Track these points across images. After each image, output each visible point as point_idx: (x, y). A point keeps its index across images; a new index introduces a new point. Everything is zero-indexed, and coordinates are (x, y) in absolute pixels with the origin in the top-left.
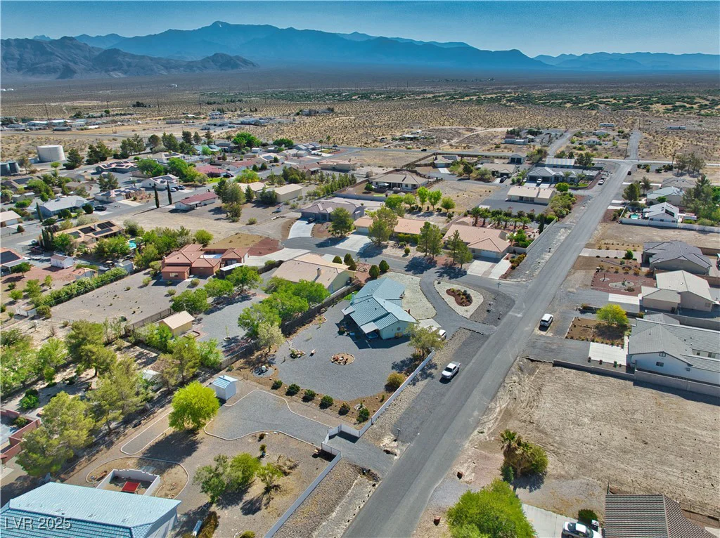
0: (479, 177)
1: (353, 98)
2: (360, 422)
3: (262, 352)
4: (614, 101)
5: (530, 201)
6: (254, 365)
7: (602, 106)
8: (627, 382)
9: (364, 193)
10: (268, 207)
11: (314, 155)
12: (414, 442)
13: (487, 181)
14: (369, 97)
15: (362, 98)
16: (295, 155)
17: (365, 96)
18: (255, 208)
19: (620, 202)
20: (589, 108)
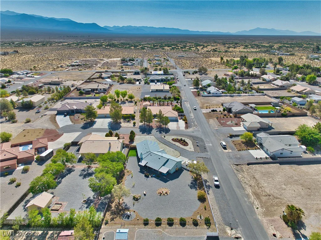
0: (128, 82)
1: (23, 45)
2: (209, 227)
3: (115, 203)
4: (150, 46)
5: (161, 91)
6: (118, 214)
7: (146, 48)
8: (277, 164)
9: (79, 95)
10: (29, 110)
11: (29, 77)
12: (240, 226)
13: (133, 83)
14: (32, 44)
15: (28, 45)
16: (18, 78)
17: (29, 44)
18: (20, 112)
19: (193, 88)
20: (142, 49)
